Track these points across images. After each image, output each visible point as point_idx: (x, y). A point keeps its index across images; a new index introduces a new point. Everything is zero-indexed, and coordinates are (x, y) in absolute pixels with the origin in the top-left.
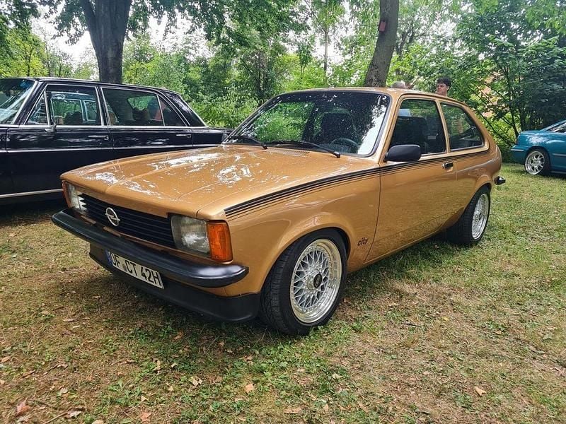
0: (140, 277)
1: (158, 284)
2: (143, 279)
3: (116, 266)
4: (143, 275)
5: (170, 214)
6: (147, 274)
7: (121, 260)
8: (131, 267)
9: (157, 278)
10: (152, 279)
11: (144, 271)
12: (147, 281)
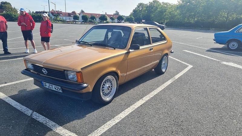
0: (54, 89)
1: (60, 91)
2: (55, 90)
3: (45, 87)
4: (55, 89)
5: (65, 70)
6: (57, 88)
7: (48, 84)
8: (51, 87)
9: (60, 89)
10: (58, 90)
11: (56, 87)
12: (57, 90)
